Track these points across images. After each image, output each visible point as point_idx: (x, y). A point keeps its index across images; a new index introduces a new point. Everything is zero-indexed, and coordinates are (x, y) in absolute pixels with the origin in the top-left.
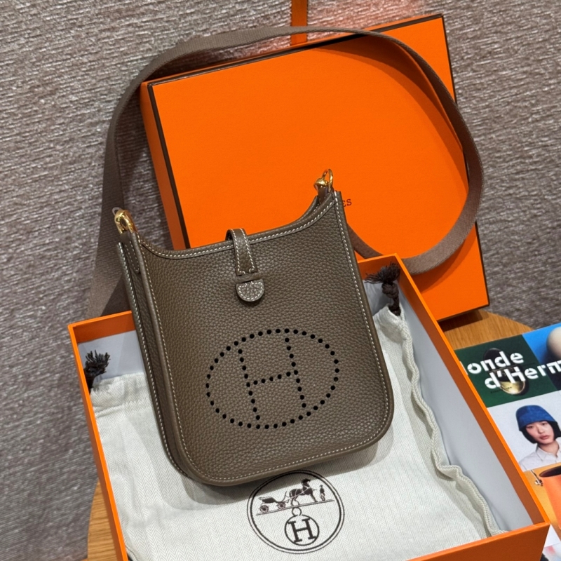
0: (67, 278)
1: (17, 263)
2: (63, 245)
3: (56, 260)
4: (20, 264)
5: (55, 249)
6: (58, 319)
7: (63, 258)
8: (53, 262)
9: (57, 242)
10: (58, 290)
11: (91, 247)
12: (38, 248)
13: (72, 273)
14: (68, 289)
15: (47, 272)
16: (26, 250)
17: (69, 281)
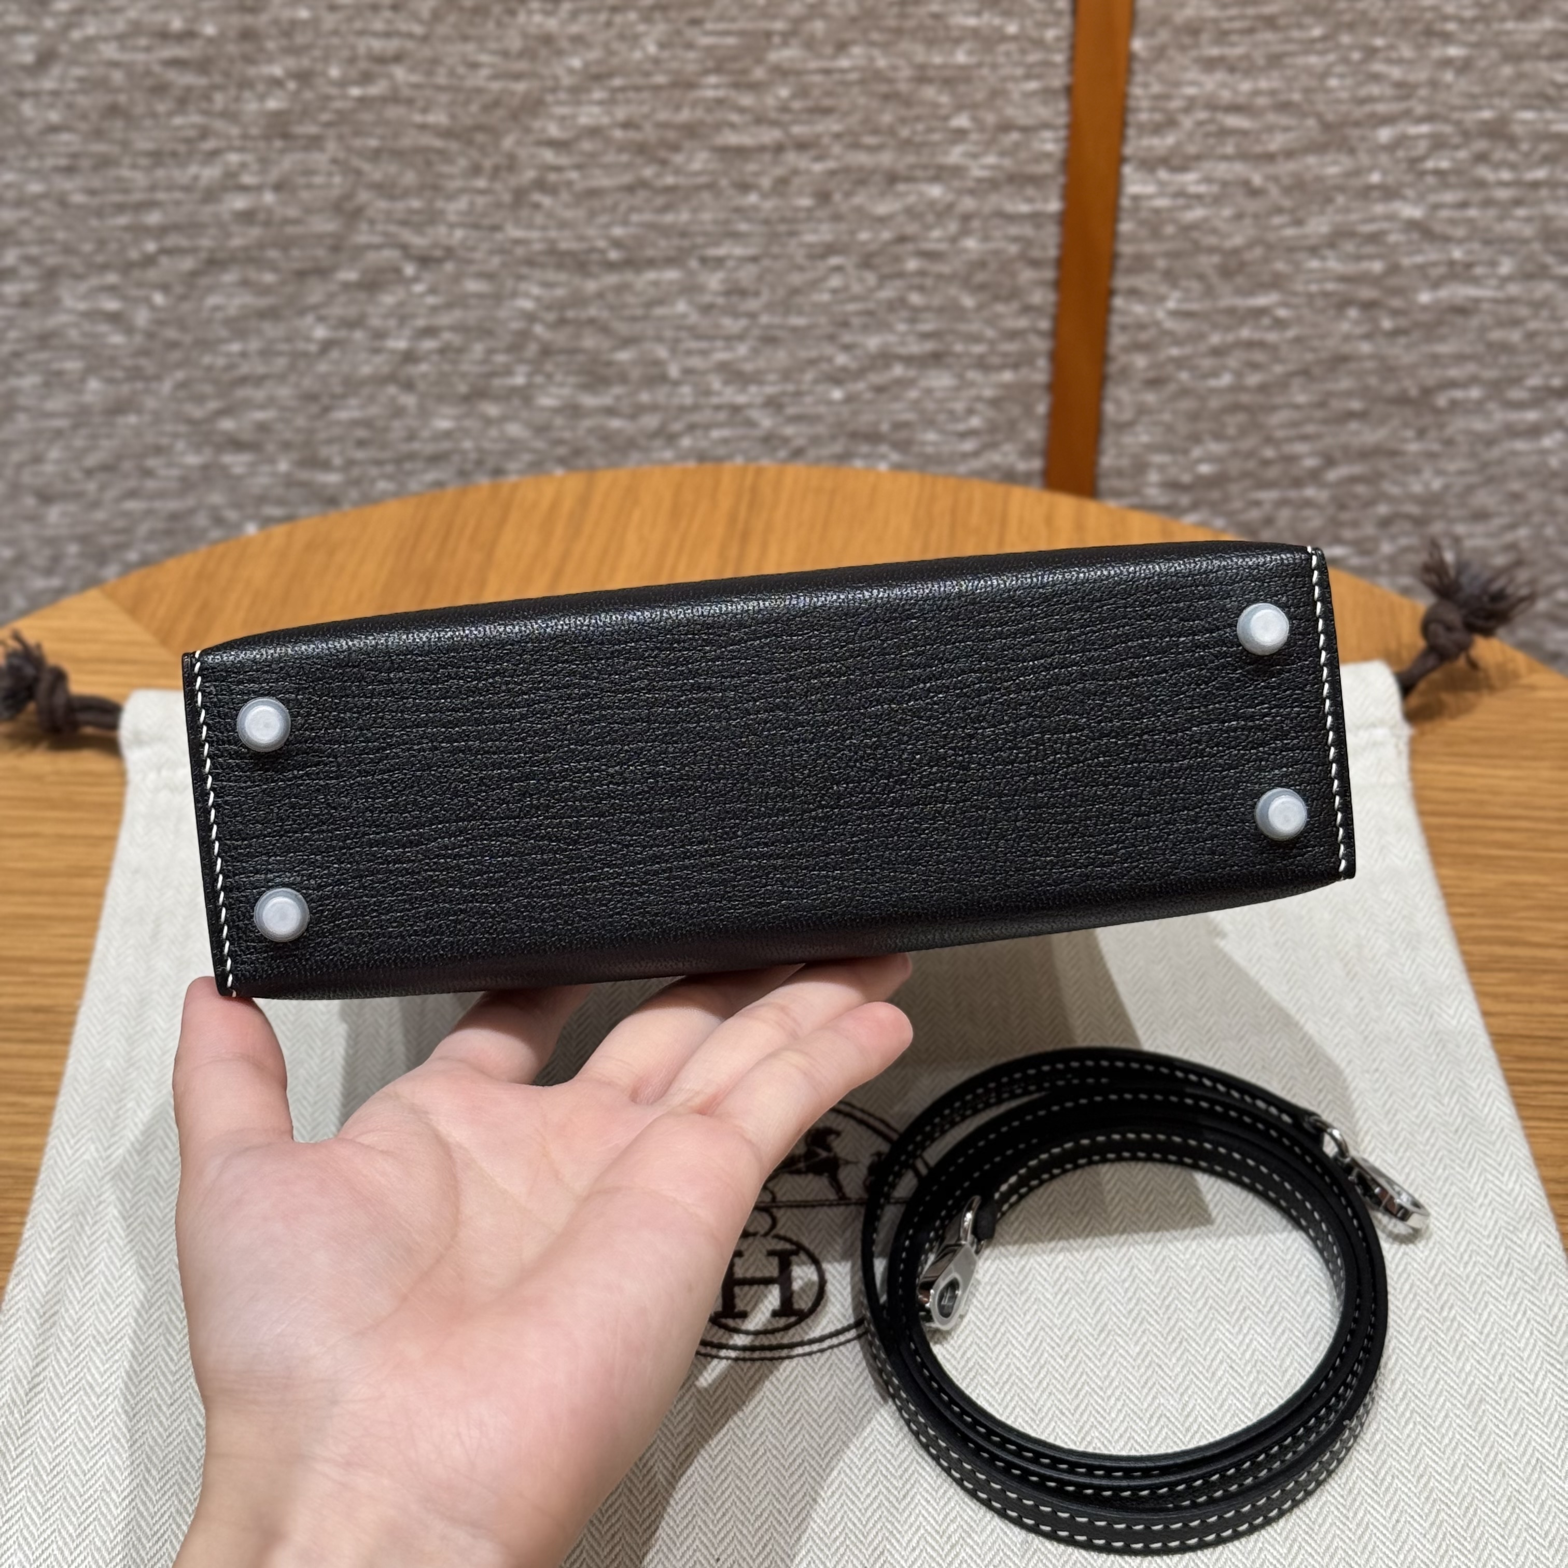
0: (240, 203)
1: (71, 85)
2: (231, 60)
3: (206, 113)
4: (84, 92)
5: (203, 66)
6: (207, 359)
7: (230, 115)
8: (196, 119)
9: (210, 40)
10: (206, 242)
11: (328, 98)
12: (143, 42)
13: (258, 189)
14: (246, 249)
15: (174, 154)
16: (105, 39)
17: (247, 217)
